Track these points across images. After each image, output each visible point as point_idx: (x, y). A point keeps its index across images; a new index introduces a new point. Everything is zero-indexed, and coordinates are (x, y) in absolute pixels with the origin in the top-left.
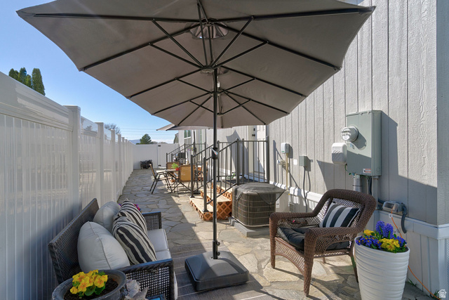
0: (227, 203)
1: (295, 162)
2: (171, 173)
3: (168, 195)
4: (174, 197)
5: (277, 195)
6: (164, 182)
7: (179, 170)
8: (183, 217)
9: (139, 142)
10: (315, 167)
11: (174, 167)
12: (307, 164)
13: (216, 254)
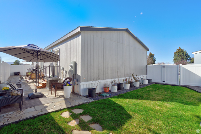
0: (45, 83)
1: (64, 72)
2: (28, 76)
3: (26, 84)
4: (28, 84)
5: (58, 80)
6: (25, 79)
7: (31, 75)
8: (31, 88)
9: (13, 63)
10: (67, 73)
11: (29, 74)
12: (66, 72)
13: (36, 92)
